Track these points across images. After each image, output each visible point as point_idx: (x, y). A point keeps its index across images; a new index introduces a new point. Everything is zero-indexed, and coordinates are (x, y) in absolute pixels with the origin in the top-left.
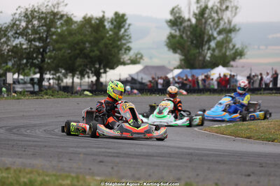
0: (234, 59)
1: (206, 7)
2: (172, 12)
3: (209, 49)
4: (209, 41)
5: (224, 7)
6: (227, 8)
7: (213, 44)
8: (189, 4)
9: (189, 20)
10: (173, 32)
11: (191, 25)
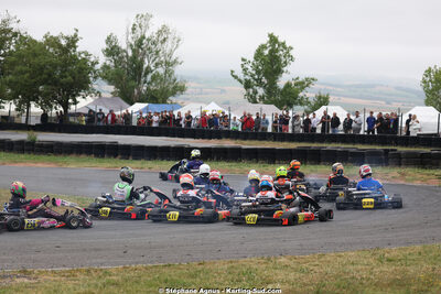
0: (173, 94)
1: (144, 37)
2: (109, 40)
3: (145, 82)
4: (146, 74)
5: (161, 38)
6: (165, 40)
7: (149, 77)
8: (127, 33)
9: (125, 51)
10: (108, 63)
11: (127, 56)
